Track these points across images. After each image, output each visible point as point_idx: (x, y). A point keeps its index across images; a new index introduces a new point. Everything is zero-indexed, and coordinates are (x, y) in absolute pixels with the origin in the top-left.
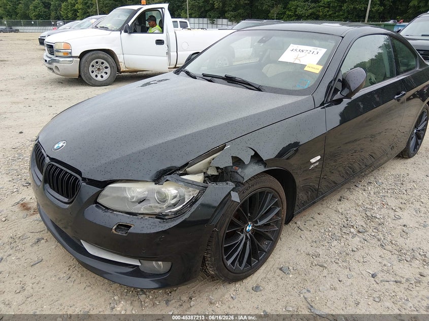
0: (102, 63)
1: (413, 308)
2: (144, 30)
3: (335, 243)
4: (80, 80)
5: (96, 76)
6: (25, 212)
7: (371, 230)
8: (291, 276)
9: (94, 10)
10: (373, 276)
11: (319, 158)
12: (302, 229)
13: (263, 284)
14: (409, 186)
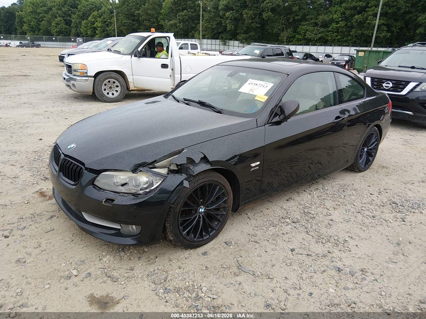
0: (114, 82)
1: (313, 271)
2: (153, 55)
3: (272, 228)
4: (94, 96)
5: (108, 94)
6: (43, 198)
7: (303, 222)
8: (231, 247)
9: (113, 29)
10: (292, 250)
11: (258, 163)
12: (251, 218)
13: (211, 251)
14: (349, 193)
